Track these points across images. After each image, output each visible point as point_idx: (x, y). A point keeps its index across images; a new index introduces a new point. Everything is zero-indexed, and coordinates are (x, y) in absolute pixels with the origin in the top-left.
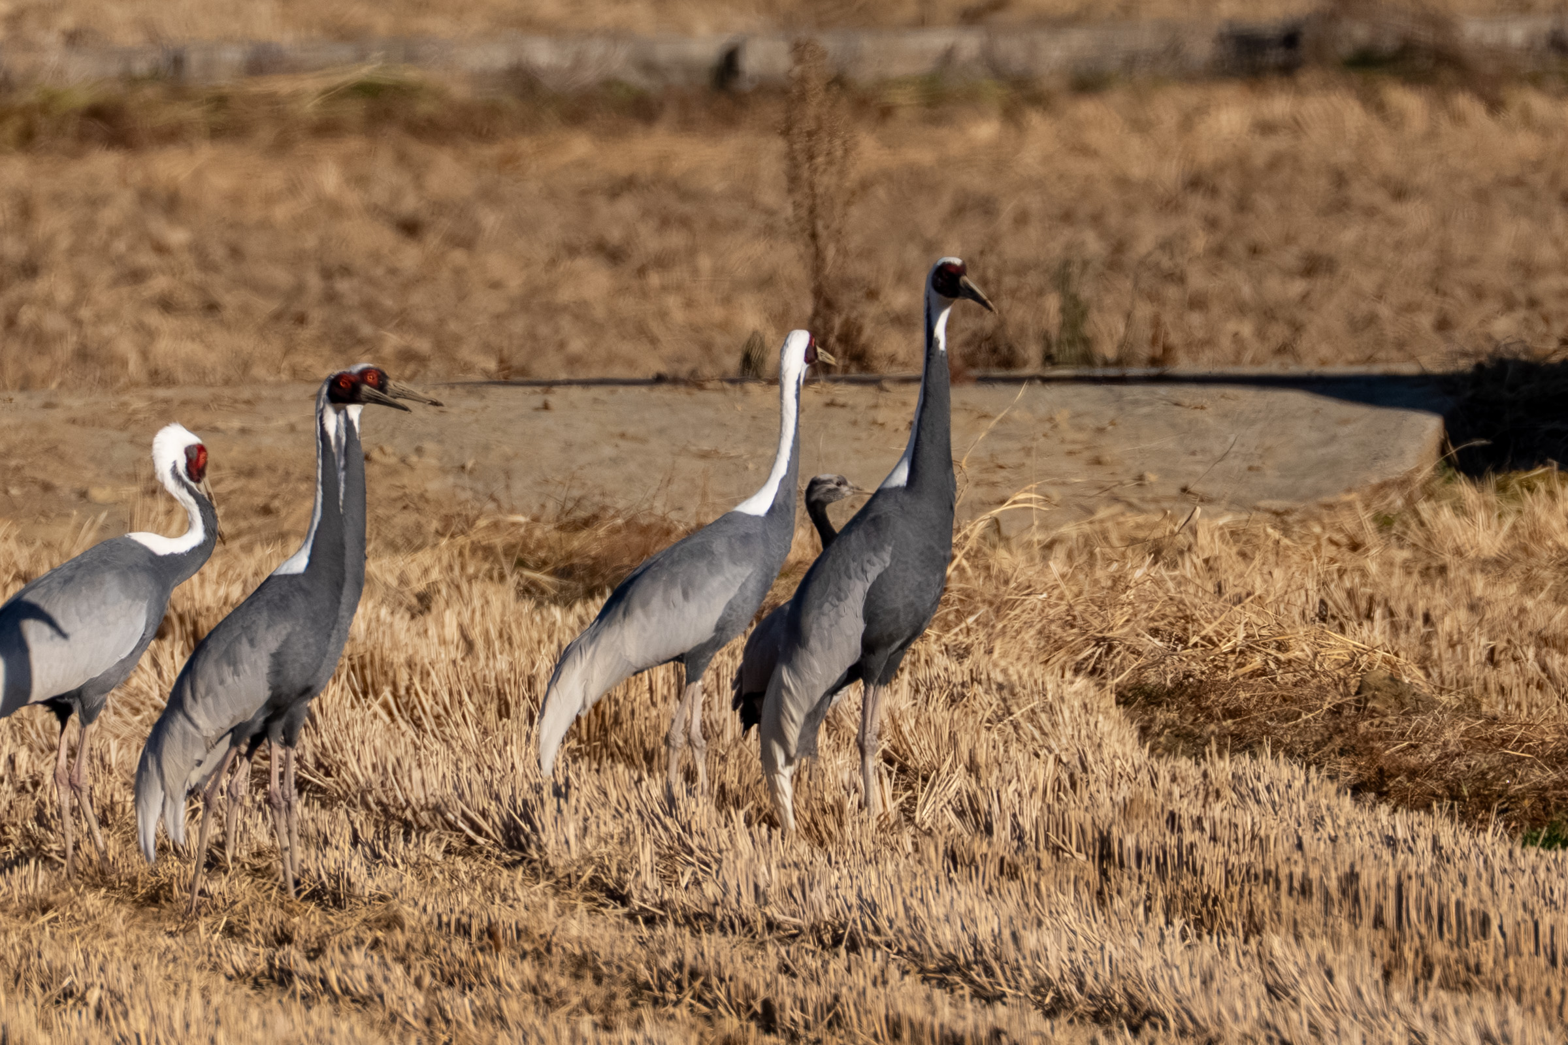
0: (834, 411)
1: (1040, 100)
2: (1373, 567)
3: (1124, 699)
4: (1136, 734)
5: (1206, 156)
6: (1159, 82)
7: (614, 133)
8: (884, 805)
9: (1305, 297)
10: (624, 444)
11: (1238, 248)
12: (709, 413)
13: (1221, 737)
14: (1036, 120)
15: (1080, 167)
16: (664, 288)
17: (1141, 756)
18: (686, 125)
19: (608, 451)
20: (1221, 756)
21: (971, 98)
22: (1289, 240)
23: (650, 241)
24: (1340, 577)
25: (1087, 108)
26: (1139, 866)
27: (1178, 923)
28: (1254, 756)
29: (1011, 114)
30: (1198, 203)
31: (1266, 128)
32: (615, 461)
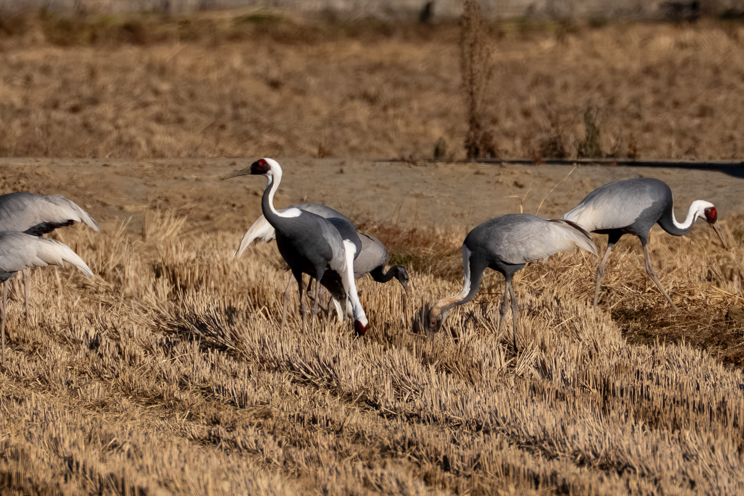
0: (478, 176)
1: (574, 31)
2: (733, 256)
3: (615, 316)
4: (620, 333)
5: (653, 59)
6: (631, 23)
7: (372, 42)
8: (501, 364)
9: (700, 127)
10: (379, 190)
11: (668, 103)
12: (418, 176)
13: (662, 336)
14: (572, 40)
15: (592, 63)
16: (396, 116)
17: (623, 343)
18: (406, 39)
19: (370, 193)
20: (661, 344)
21: (542, 29)
22: (693, 100)
23: (388, 94)
24: (718, 260)
25: (596, 35)
26: (622, 395)
27: (641, 423)
28: (676, 343)
29: (560, 37)
30: (649, 82)
31: (682, 46)
32: (374, 198)
